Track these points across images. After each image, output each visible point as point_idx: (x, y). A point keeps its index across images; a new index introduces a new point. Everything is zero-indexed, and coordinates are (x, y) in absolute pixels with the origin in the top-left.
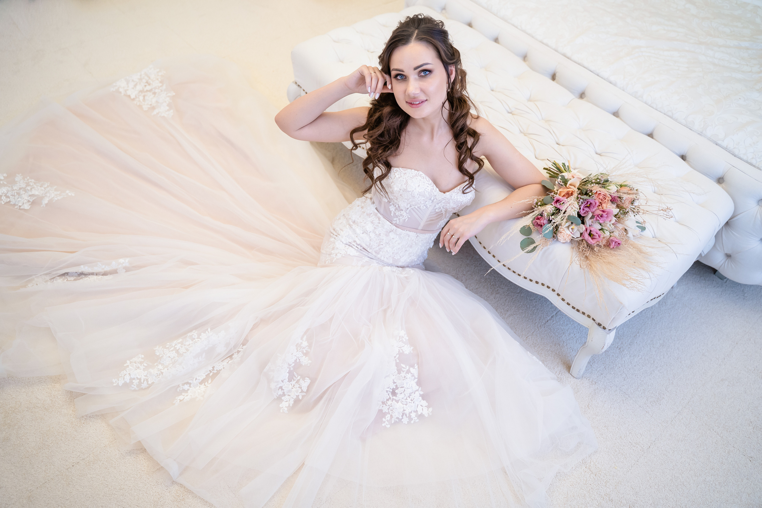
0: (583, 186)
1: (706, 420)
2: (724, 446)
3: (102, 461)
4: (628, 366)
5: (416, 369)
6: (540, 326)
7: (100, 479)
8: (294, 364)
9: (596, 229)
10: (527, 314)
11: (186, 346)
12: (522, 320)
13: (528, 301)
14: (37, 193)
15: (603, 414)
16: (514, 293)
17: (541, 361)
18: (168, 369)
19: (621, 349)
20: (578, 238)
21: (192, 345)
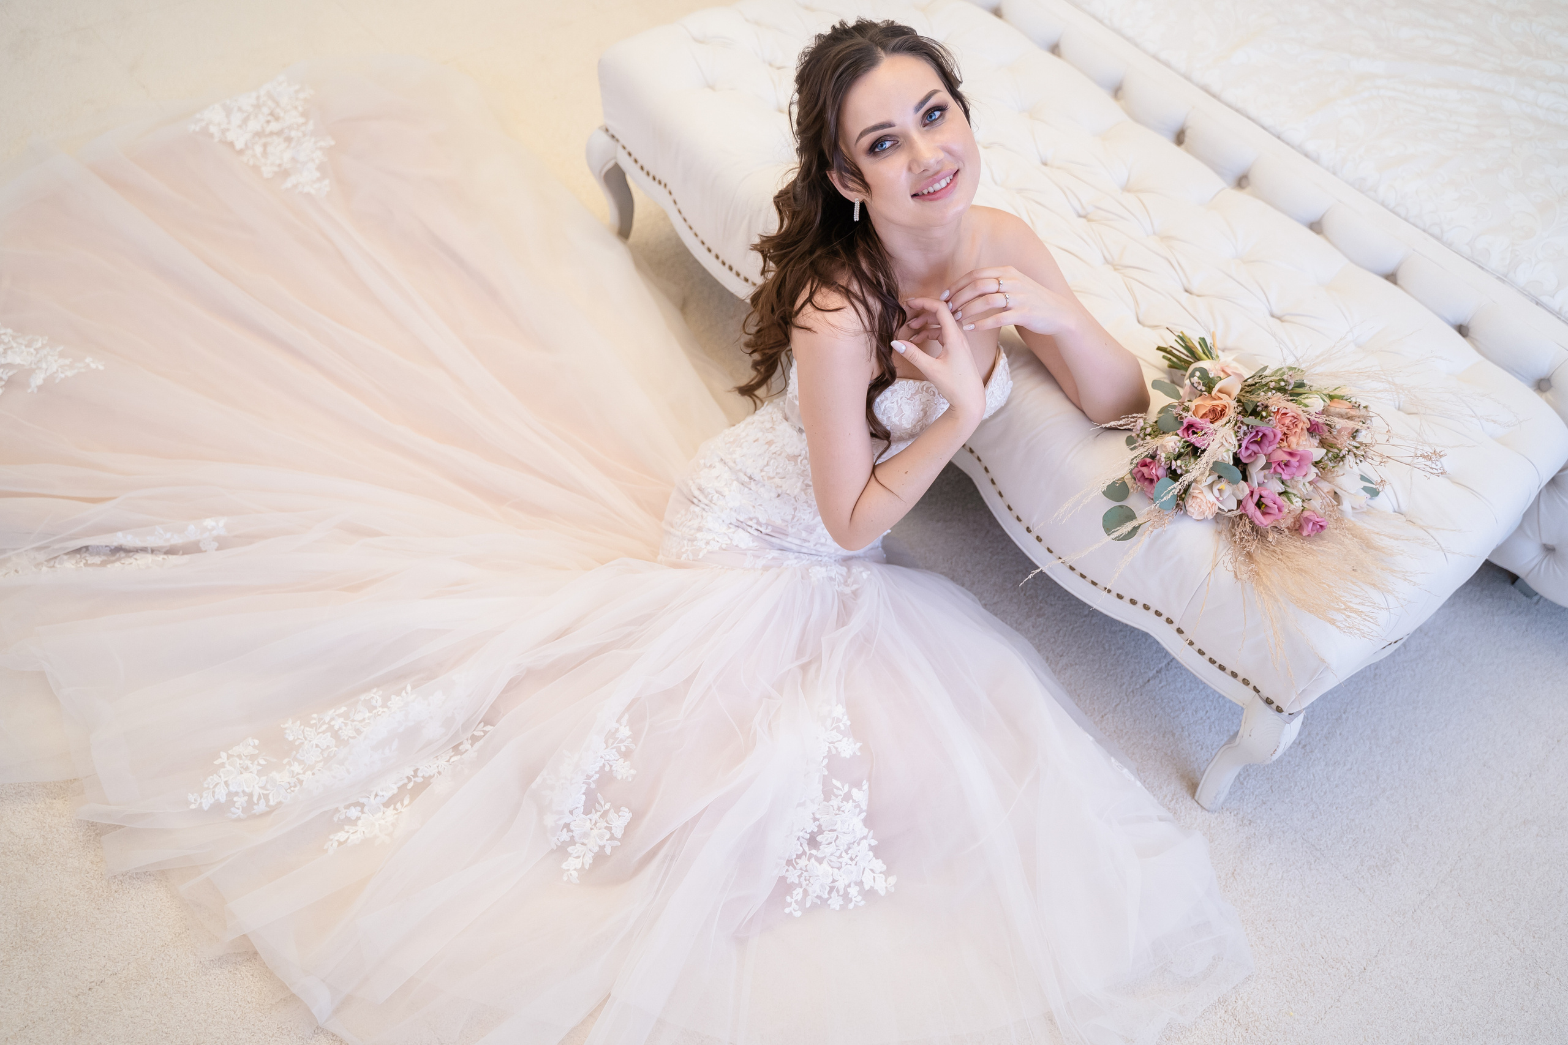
0: (1248, 395)
1: (1488, 911)
2: (1527, 971)
3: (156, 980)
4: (1322, 785)
5: (864, 791)
6: (1133, 691)
7: (150, 1021)
8: (598, 775)
9: (1273, 492)
10: (1104, 665)
11: (355, 723)
12: (1094, 677)
13: (1107, 634)
14: (18, 360)
15: (1264, 892)
16: (1077, 615)
17: (1140, 780)
18: (313, 774)
19: (1308, 747)
20: (1233, 510)
21: (369, 721)
